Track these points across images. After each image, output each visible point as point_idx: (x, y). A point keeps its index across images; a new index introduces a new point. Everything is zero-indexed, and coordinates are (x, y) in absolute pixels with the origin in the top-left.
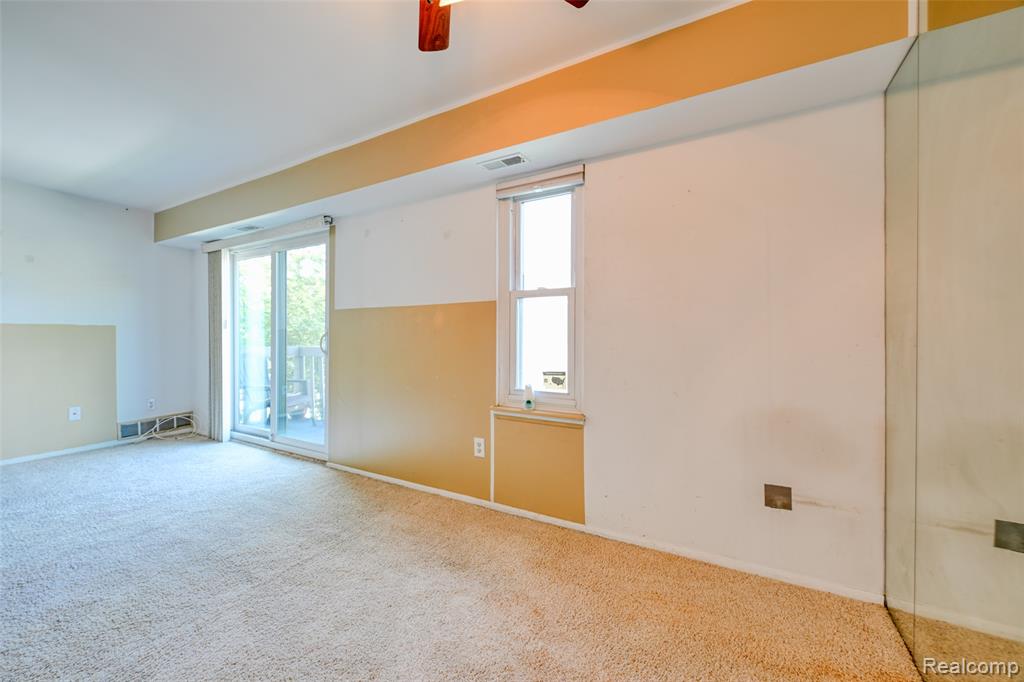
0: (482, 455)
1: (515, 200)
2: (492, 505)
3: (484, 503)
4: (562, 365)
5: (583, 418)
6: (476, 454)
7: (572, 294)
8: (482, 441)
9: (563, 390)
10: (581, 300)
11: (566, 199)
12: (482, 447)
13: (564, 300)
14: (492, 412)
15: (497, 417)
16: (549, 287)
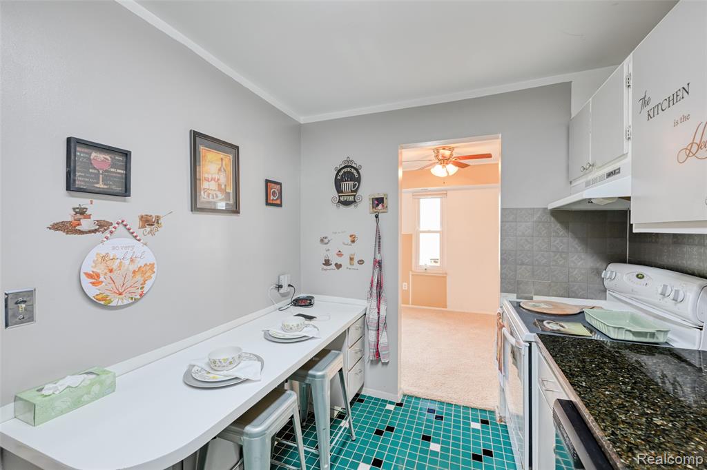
0: (406, 289)
1: (418, 198)
2: (410, 306)
3: (408, 306)
4: (438, 257)
5: (446, 274)
6: (404, 289)
7: (442, 233)
8: (406, 284)
9: (438, 264)
10: (445, 236)
11: (439, 199)
12: (406, 286)
13: (438, 234)
14: (411, 273)
15: (412, 275)
16: (432, 230)
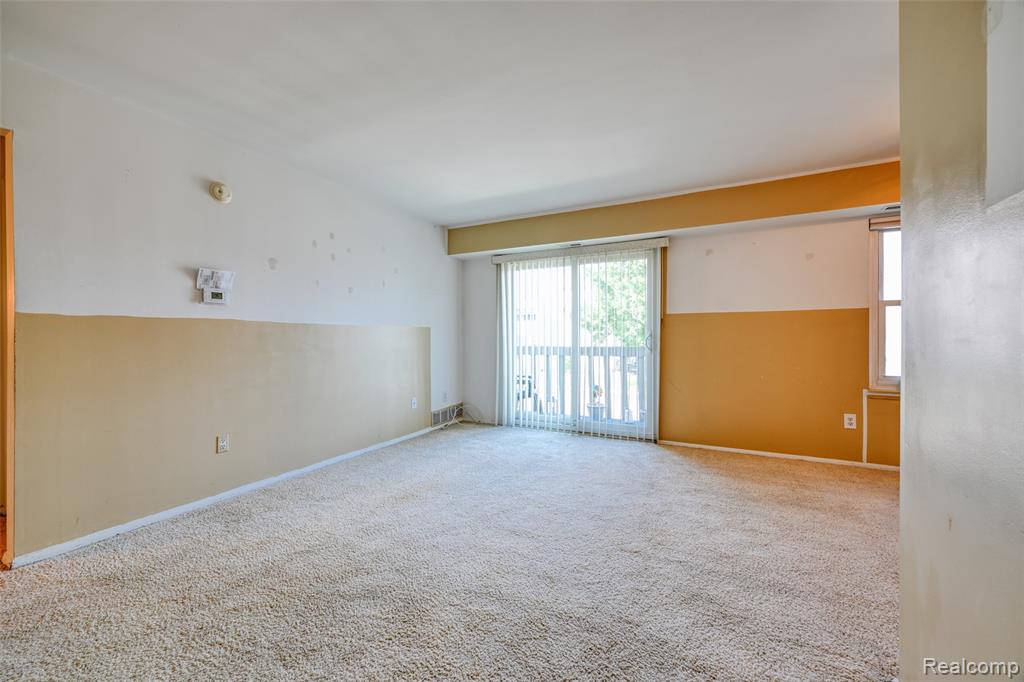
0: (854, 427)
1: (879, 230)
2: (865, 464)
3: (856, 464)
6: (846, 426)
8: (854, 416)
12: (854, 422)
14: (865, 394)
15: (869, 397)
